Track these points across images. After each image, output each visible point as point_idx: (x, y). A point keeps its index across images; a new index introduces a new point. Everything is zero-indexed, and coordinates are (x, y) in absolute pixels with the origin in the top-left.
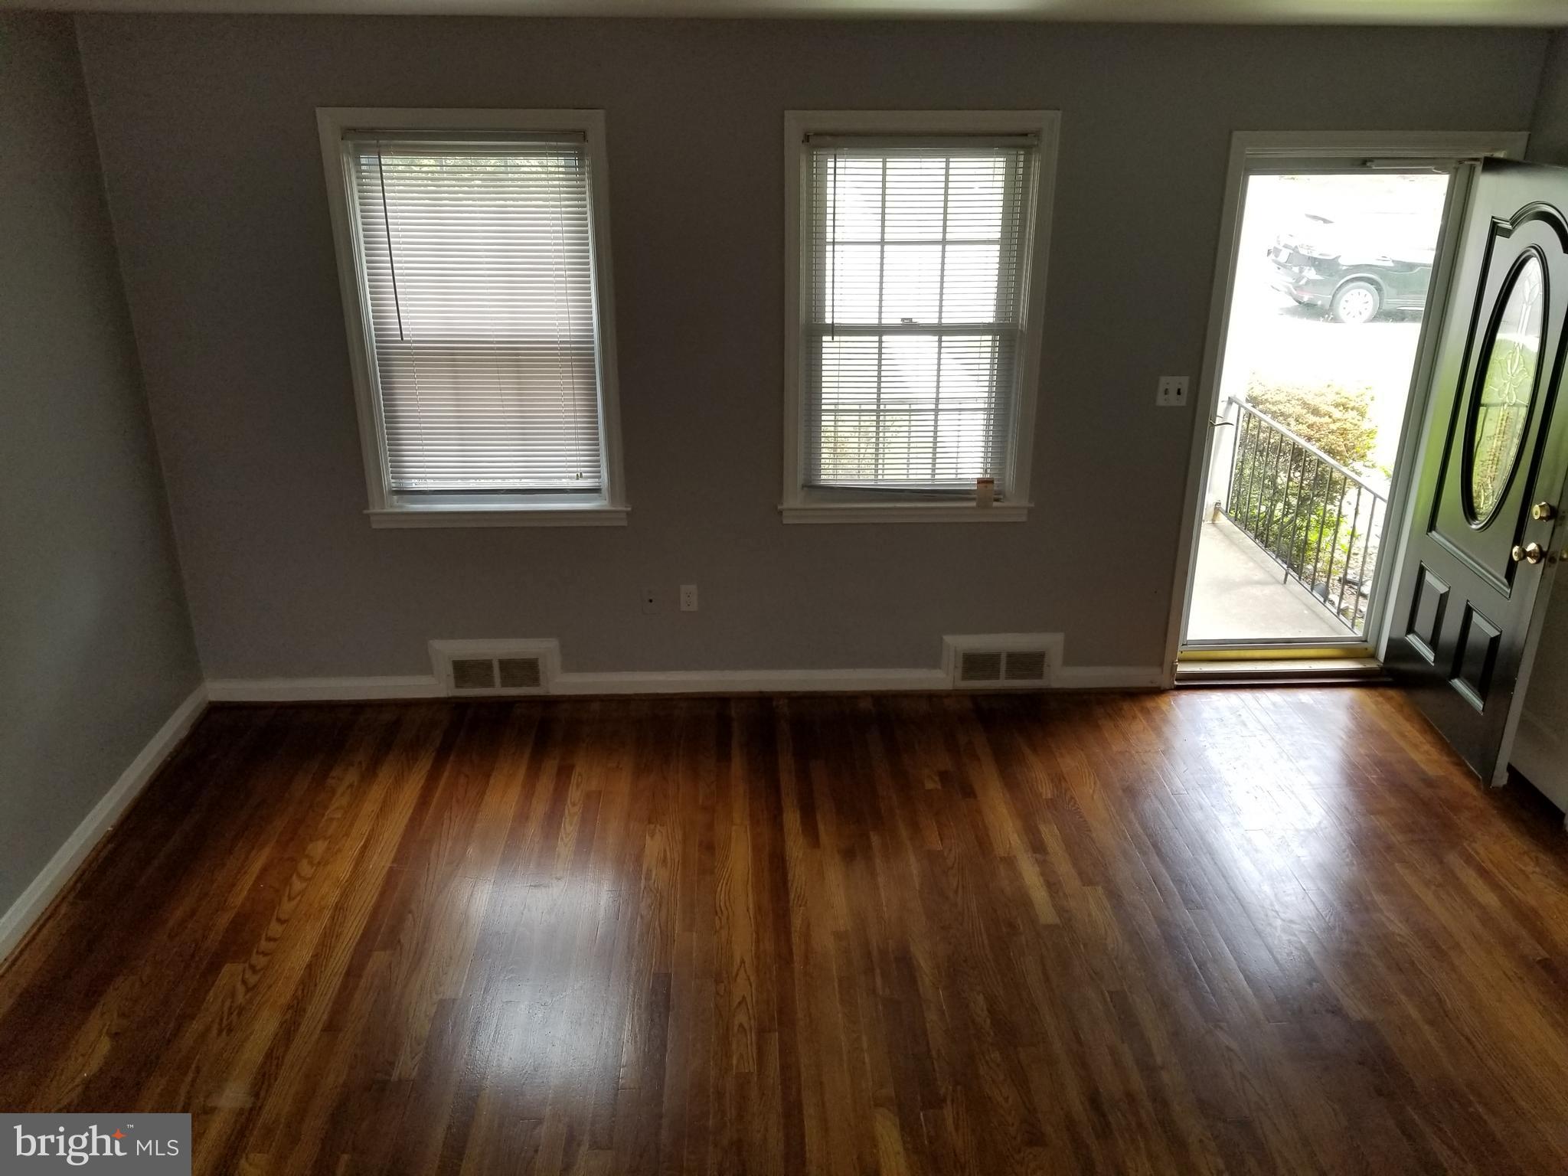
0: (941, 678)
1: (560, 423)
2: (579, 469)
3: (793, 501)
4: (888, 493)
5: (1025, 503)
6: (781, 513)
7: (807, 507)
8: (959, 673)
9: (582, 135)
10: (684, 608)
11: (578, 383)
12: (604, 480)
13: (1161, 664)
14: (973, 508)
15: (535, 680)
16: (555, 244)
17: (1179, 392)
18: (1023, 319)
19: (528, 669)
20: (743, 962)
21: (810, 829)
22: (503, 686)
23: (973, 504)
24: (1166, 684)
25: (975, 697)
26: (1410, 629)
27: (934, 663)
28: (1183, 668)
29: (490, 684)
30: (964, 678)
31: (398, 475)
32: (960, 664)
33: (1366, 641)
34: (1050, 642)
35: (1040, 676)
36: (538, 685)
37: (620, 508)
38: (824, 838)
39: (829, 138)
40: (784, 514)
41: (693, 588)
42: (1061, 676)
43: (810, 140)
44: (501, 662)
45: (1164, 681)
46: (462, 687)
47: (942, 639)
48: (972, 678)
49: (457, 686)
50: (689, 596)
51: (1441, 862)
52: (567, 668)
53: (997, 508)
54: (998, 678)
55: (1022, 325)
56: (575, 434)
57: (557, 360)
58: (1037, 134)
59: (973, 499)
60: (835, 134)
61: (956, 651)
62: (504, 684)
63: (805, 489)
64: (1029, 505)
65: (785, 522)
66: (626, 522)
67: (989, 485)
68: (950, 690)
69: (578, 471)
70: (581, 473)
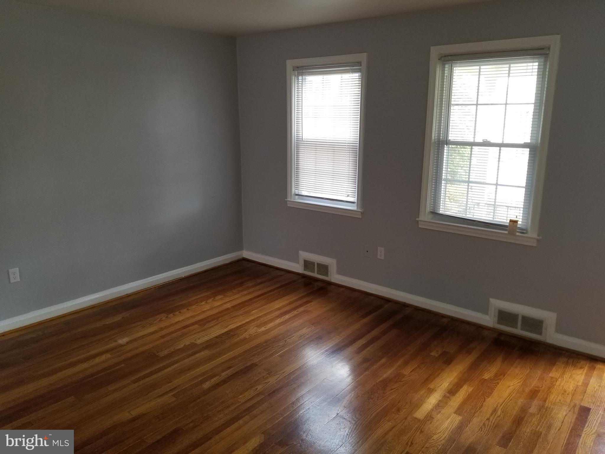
1: (345, 174)
3: (424, 217)
4: (468, 221)
5: (535, 236)
6: (418, 222)
7: (433, 221)
8: (496, 319)
9: (359, 63)
10: (379, 257)
11: (351, 160)
12: (356, 199)
14: (505, 234)
15: (326, 274)
18: (540, 141)
19: (325, 269)
22: (317, 273)
23: (506, 232)
25: (501, 333)
27: (484, 311)
29: (314, 272)
30: (498, 323)
31: (297, 188)
32: (497, 315)
34: (548, 316)
35: (540, 333)
36: (327, 276)
37: (360, 210)
39: (450, 57)
41: (383, 249)
42: (553, 336)
43: (442, 59)
44: (318, 264)
46: (306, 271)
47: (489, 299)
48: (501, 324)
49: (304, 270)
50: (381, 252)
52: (339, 272)
53: (519, 236)
54: (516, 328)
56: (349, 179)
57: (346, 150)
58: (550, 49)
59: (506, 230)
60: (452, 55)
61: (495, 308)
63: (432, 213)
64: (538, 238)
65: (420, 226)
66: (361, 216)
67: (515, 223)
68: (491, 328)
69: (347, 194)
70: (349, 195)
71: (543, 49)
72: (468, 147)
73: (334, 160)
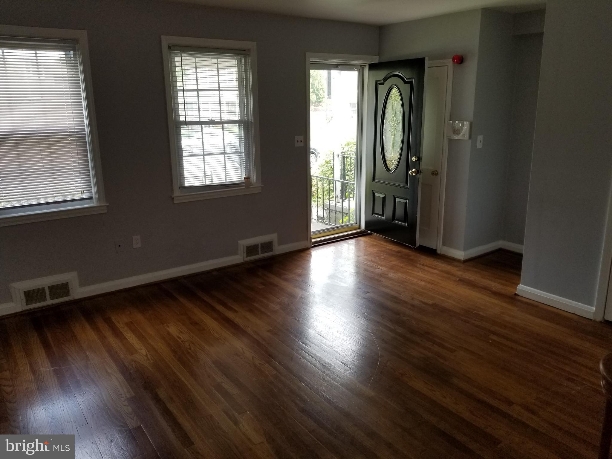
0: (239, 258)
1: (71, 169)
2: (82, 189)
3: (177, 193)
5: (260, 185)
6: (173, 198)
7: (181, 195)
8: (245, 255)
9: (75, 41)
10: (135, 246)
11: (80, 150)
12: (94, 193)
13: (307, 240)
15: (68, 293)
16: (65, 88)
17: (301, 142)
18: (251, 117)
19: (63, 289)
20: (242, 348)
21: (230, 309)
22: (51, 299)
23: (244, 187)
24: (309, 247)
26: (373, 213)
27: (235, 253)
28: (313, 240)
29: (45, 299)
30: (247, 256)
32: (245, 251)
33: (357, 224)
34: (273, 237)
36: (69, 295)
37: (103, 204)
38: (237, 309)
39: (178, 48)
40: (175, 198)
41: (138, 237)
42: (279, 249)
43: (171, 48)
44: (49, 288)
45: (309, 245)
46: (30, 304)
47: (237, 242)
48: (250, 256)
49: (27, 305)
50: (137, 241)
51: (417, 267)
52: (82, 285)
53: (251, 188)
54: (258, 254)
55: (251, 120)
56: (79, 173)
57: (68, 140)
58: (249, 50)
60: (180, 46)
61: (243, 246)
62: (52, 298)
63: (181, 188)
64: (262, 186)
65: (175, 202)
66: (106, 211)
67: (248, 179)
68: (243, 262)
69: (81, 190)
70: (83, 191)
71: (245, 50)
72: (199, 126)
73: (51, 154)
